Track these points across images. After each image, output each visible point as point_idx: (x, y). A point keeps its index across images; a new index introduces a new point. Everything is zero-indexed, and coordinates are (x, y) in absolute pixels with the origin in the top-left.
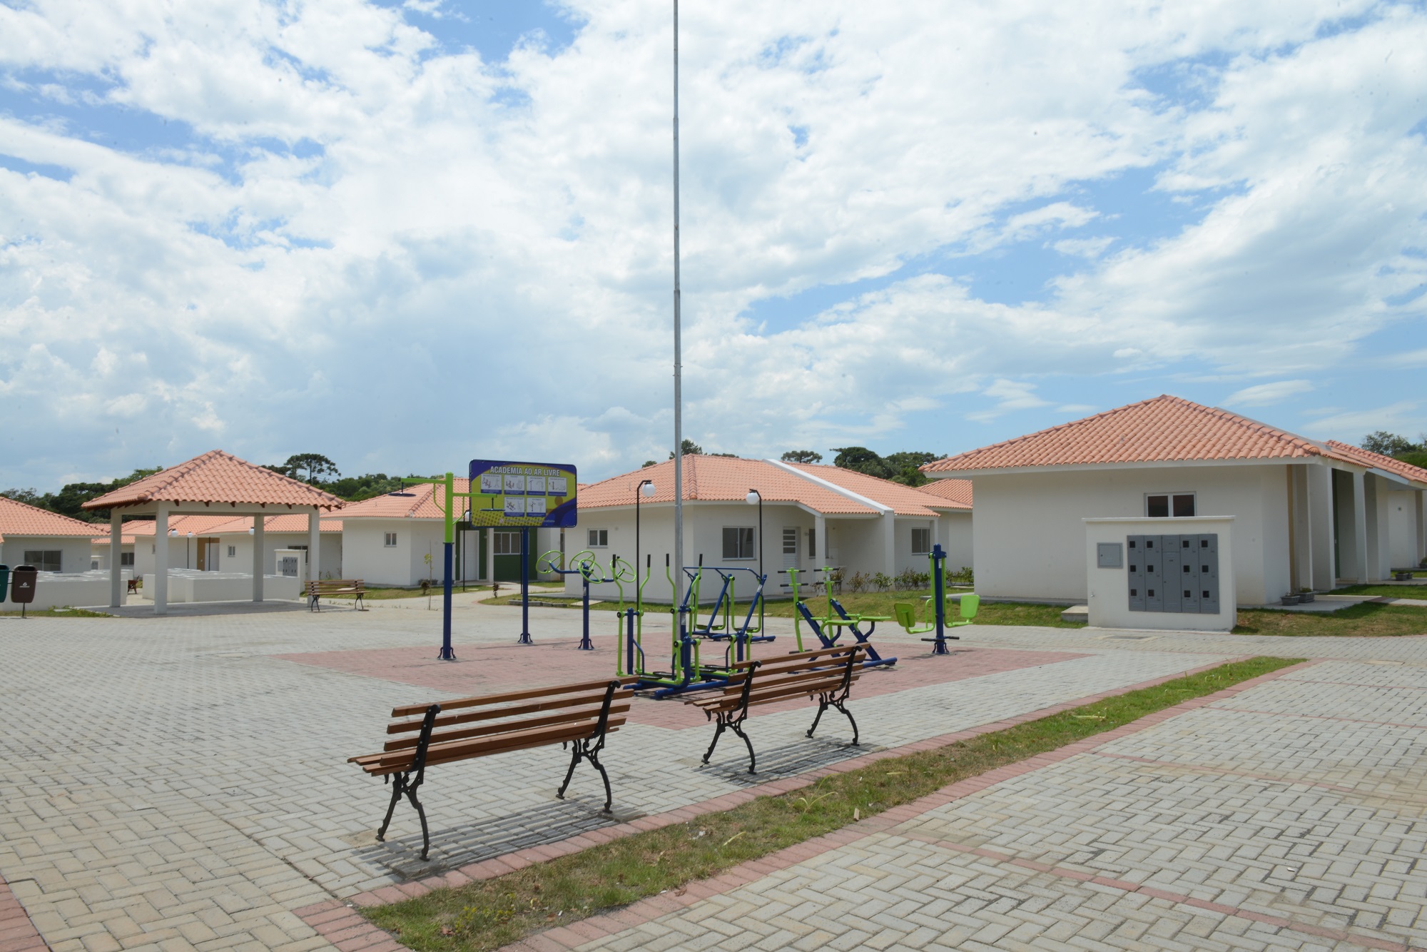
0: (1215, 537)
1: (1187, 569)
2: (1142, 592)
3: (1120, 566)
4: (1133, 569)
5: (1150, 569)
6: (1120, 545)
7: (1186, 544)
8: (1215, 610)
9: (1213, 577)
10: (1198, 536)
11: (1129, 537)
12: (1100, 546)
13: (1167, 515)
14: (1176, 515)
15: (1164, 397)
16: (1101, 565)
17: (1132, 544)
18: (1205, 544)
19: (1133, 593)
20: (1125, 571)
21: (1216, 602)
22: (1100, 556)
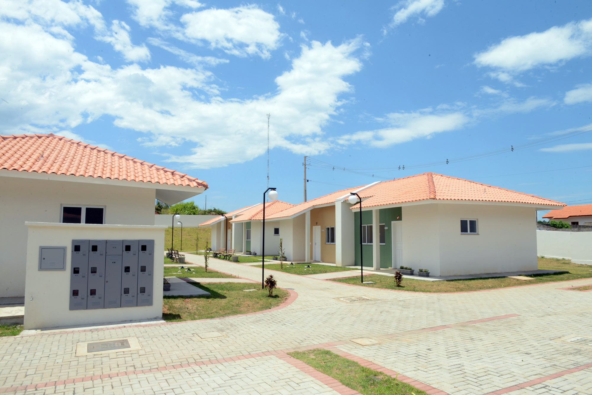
0: (152, 242)
1: (127, 269)
2: (83, 292)
3: (63, 269)
4: (76, 271)
5: (94, 271)
6: (64, 249)
7: (128, 248)
8: (149, 302)
9: (150, 275)
10: (139, 241)
11: (74, 241)
12: (42, 249)
13: (80, 222)
14: (87, 222)
15: (52, 135)
16: (41, 268)
17: (77, 248)
18: (144, 248)
19: (75, 293)
20: (68, 272)
21: (151, 295)
22: (42, 259)
